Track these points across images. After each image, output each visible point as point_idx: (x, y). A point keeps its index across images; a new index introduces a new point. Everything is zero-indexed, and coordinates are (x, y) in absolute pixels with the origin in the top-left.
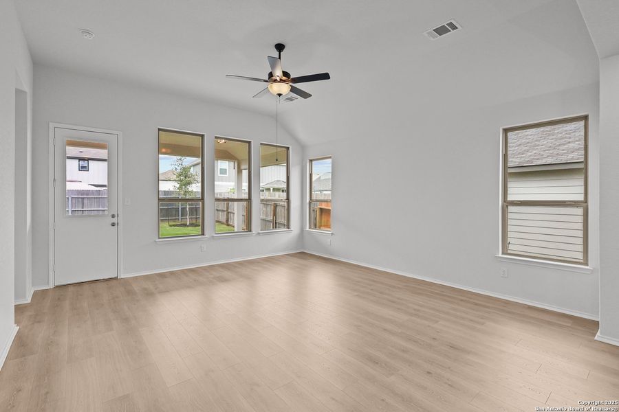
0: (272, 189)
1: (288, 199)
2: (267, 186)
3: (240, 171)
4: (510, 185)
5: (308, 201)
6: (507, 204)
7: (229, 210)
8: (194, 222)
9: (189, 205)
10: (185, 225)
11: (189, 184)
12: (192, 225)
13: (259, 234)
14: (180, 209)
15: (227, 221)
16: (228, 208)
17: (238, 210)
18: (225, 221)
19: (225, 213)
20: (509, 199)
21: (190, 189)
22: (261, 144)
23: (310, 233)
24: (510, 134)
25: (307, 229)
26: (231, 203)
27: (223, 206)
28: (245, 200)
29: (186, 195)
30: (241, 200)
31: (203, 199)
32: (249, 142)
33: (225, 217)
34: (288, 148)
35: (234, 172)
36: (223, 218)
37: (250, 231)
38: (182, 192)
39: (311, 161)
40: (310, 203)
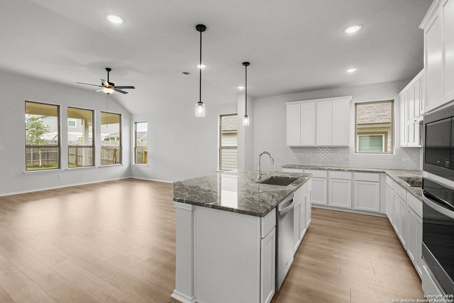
0: (116, 138)
1: (121, 146)
2: (113, 136)
3: (86, 127)
4: (222, 139)
5: (134, 146)
6: (221, 148)
7: (78, 154)
8: (46, 163)
9: (41, 150)
10: (38, 166)
11: (41, 134)
12: (44, 166)
13: (100, 167)
14: (32, 154)
15: (77, 162)
16: (77, 153)
17: (85, 154)
18: (74, 163)
19: (75, 157)
20: (222, 146)
21: (42, 138)
22: (101, 112)
23: (134, 166)
24: (223, 118)
25: (134, 163)
26: (79, 149)
27: (73, 151)
28: (91, 147)
29: (38, 143)
30: (87, 147)
31: (59, 145)
32: (93, 111)
33: (75, 159)
34: (120, 115)
35: (82, 127)
36: (73, 160)
37: (94, 166)
38: (35, 141)
39: (136, 123)
40: (135, 148)
